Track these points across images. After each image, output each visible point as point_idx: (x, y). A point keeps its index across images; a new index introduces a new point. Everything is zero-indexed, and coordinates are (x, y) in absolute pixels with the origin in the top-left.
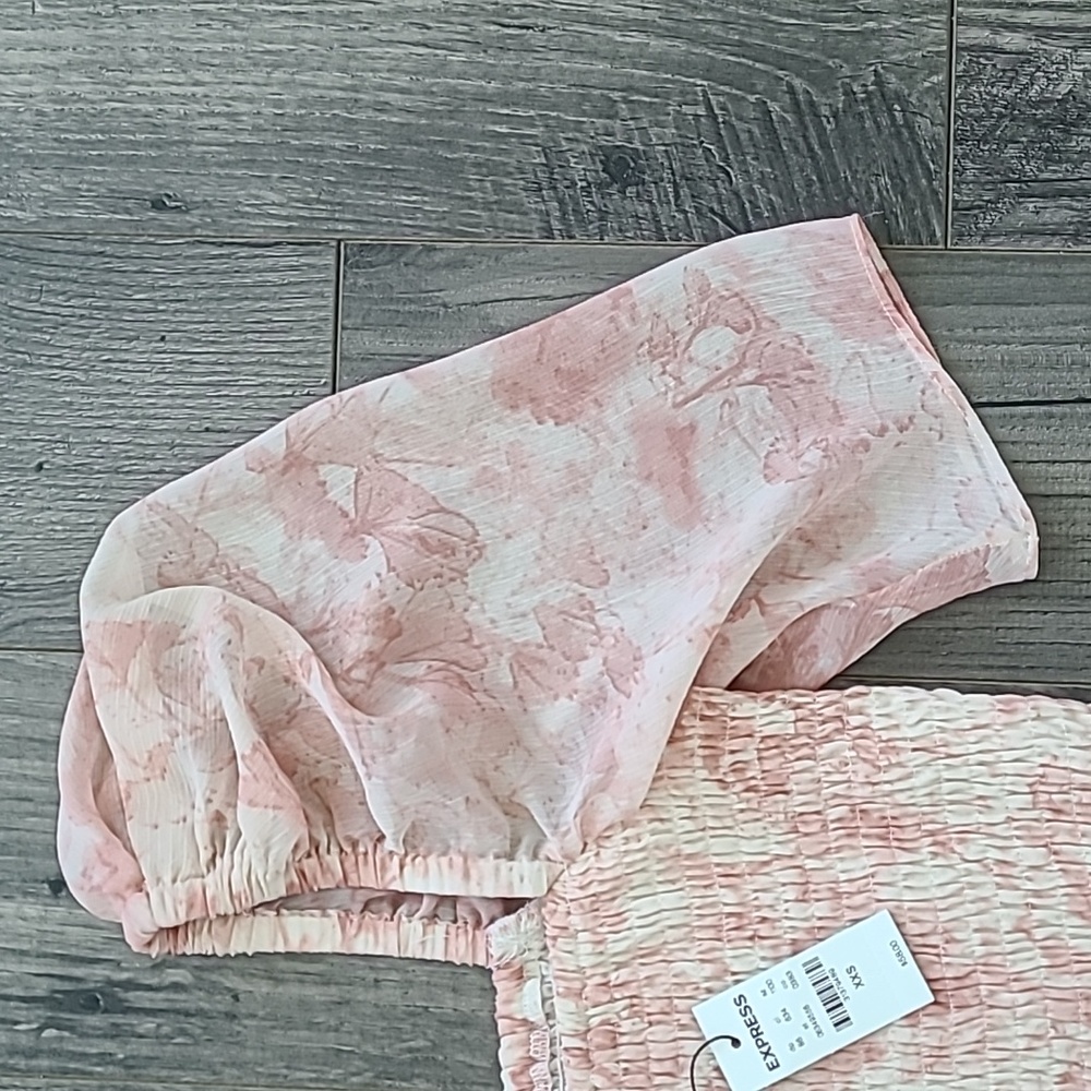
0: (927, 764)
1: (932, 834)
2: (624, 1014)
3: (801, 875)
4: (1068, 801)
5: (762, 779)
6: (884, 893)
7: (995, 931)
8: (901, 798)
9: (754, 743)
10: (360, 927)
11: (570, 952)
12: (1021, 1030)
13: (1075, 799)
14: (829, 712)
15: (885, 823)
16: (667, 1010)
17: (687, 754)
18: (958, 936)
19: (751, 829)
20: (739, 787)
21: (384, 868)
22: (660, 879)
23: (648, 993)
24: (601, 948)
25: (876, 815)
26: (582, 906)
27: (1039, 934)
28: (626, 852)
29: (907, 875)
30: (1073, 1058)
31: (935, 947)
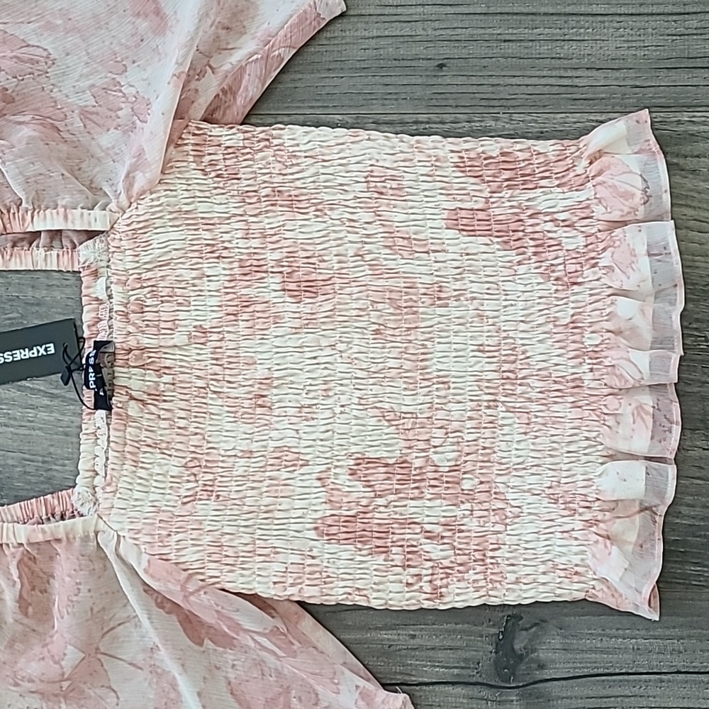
0: (312, 165)
1: (315, 204)
2: (148, 296)
3: (246, 225)
4: (385, 187)
5: (226, 170)
6: (288, 235)
7: (345, 255)
8: (298, 184)
9: (221, 150)
10: (11, 255)
11: (121, 260)
12: (355, 306)
13: (389, 186)
14: (262, 136)
15: (290, 198)
16: (171, 294)
17: (185, 153)
18: (325, 258)
19: (220, 199)
20: (213, 174)
21: (24, 219)
22: (171, 224)
23: (162, 284)
24: (137, 259)
25: (287, 194)
26: (127, 235)
27: (368, 257)
28: (152, 207)
29: (302, 226)
30: (381, 321)
31: (314, 264)
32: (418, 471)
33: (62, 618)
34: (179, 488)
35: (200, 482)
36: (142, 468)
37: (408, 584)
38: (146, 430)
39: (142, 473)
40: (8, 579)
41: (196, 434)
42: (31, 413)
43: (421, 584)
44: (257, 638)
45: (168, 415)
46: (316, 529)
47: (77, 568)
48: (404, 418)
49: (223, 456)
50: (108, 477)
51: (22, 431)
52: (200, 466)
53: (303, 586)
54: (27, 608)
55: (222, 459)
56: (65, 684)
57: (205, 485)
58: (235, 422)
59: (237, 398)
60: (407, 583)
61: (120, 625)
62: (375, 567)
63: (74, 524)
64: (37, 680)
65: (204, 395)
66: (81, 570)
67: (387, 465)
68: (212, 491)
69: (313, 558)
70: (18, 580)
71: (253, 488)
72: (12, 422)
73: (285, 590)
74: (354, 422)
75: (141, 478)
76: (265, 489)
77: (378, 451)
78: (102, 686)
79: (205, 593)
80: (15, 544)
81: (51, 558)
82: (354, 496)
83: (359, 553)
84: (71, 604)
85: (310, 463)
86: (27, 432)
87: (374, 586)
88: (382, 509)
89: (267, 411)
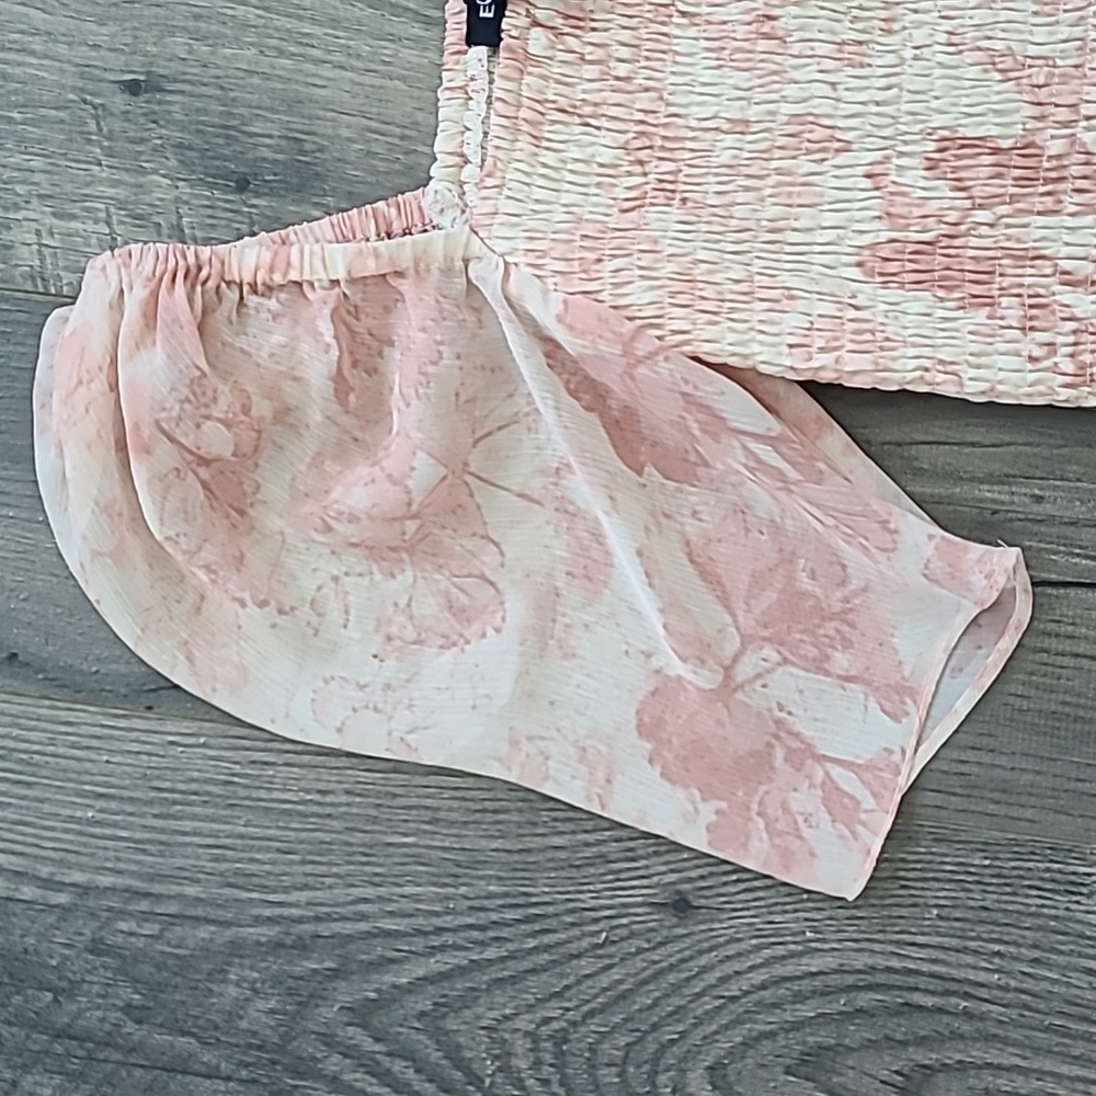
32: (1054, 163)
33: (408, 405)
34: (615, 186)
35: (651, 177)
36: (547, 149)
37: (1032, 359)
38: (558, 82)
39: (549, 158)
40: (317, 341)
41: (647, 90)
42: (388, 49)
43: (1056, 359)
44: (753, 445)
45: (599, 54)
46: (859, 265)
47: (438, 316)
48: (1030, 67)
49: (693, 129)
50: (489, 161)
51: (368, 79)
52: (651, 147)
53: (842, 353)
54: (348, 394)
55: (691, 134)
56: (411, 526)
57: (661, 181)
58: (720, 67)
59: (725, 23)
60: (1030, 357)
61: (500, 428)
62: (972, 328)
63: (429, 242)
64: (363, 516)
65: (666, 19)
66: (444, 319)
67: (996, 151)
68: (673, 191)
69: (856, 308)
70: (334, 342)
71: (747, 189)
72: (354, 62)
73: (811, 359)
74: (938, 72)
75: (545, 165)
76: (769, 191)
77: (983, 124)
78: (474, 535)
79: (667, 359)
80: (326, 284)
81: (387, 310)
82: (932, 207)
83: (940, 305)
84: (424, 380)
85: (854, 147)
86: (377, 82)
87: (970, 358)
88: (984, 230)
89: (778, 45)
